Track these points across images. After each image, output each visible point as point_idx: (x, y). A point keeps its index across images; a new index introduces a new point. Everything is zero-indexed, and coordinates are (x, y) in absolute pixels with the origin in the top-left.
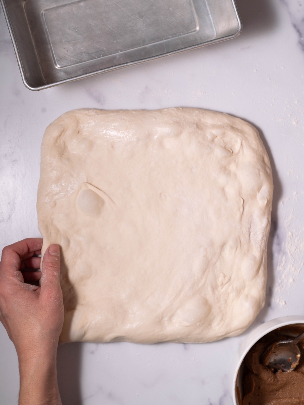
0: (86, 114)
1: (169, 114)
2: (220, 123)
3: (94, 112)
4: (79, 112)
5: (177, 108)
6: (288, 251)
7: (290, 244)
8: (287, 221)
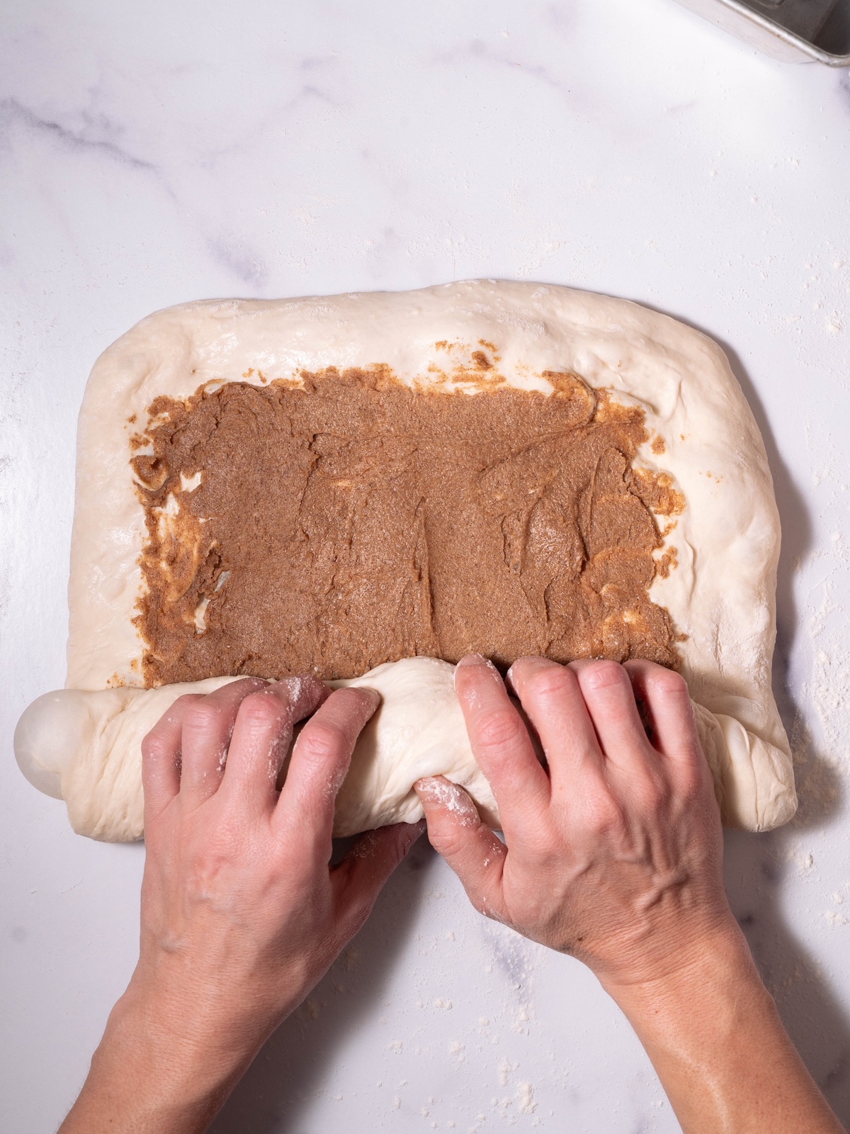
0: (212, 317)
1: (459, 295)
2: (612, 327)
3: (235, 307)
4: (189, 311)
5: (484, 282)
6: (819, 708)
7: (823, 689)
8: (813, 619)
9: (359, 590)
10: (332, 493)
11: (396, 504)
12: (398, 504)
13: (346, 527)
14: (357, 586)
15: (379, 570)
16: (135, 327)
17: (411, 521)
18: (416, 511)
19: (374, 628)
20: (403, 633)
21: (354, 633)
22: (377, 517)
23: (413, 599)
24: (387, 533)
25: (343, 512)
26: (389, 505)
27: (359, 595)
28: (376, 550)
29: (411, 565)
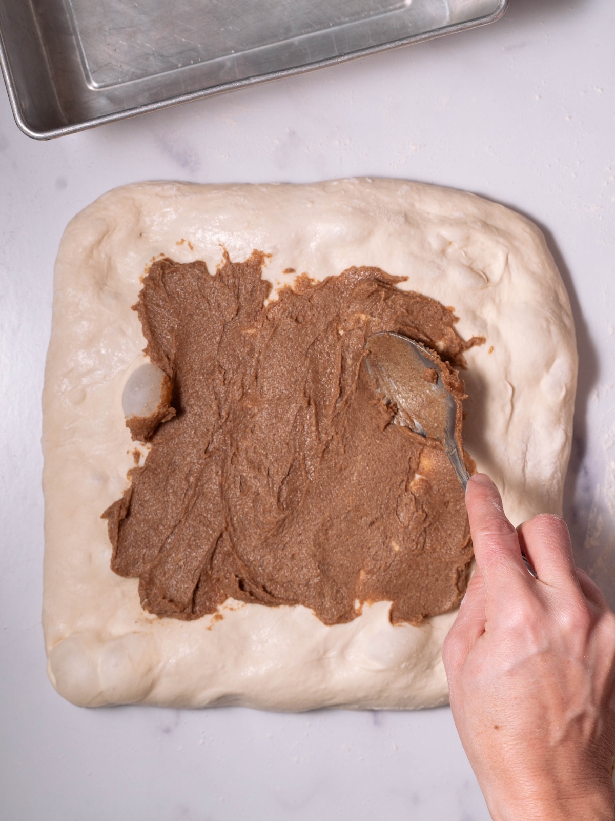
0: (157, 195)
1: (343, 192)
2: (457, 214)
3: (175, 189)
4: (140, 188)
5: (362, 179)
6: (609, 504)
7: (613, 489)
8: (606, 436)
9: (262, 414)
10: (243, 338)
11: (292, 347)
12: (293, 347)
13: (253, 364)
14: (261, 411)
15: (277, 398)
16: (99, 198)
17: (303, 360)
18: (307, 352)
19: (273, 443)
20: (295, 446)
21: (257, 446)
22: (277, 357)
23: (303, 420)
24: (285, 370)
25: (251, 352)
26: (286, 348)
27: (262, 417)
28: (275, 383)
29: (302, 395)
